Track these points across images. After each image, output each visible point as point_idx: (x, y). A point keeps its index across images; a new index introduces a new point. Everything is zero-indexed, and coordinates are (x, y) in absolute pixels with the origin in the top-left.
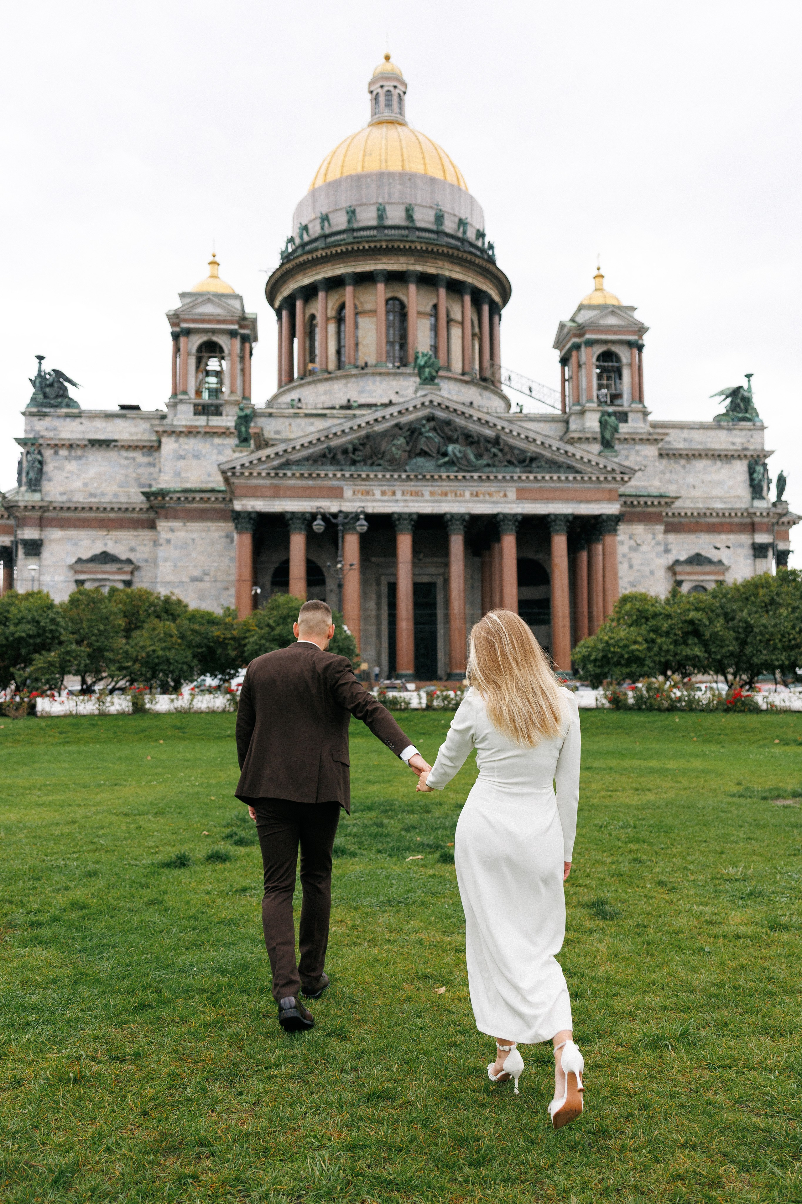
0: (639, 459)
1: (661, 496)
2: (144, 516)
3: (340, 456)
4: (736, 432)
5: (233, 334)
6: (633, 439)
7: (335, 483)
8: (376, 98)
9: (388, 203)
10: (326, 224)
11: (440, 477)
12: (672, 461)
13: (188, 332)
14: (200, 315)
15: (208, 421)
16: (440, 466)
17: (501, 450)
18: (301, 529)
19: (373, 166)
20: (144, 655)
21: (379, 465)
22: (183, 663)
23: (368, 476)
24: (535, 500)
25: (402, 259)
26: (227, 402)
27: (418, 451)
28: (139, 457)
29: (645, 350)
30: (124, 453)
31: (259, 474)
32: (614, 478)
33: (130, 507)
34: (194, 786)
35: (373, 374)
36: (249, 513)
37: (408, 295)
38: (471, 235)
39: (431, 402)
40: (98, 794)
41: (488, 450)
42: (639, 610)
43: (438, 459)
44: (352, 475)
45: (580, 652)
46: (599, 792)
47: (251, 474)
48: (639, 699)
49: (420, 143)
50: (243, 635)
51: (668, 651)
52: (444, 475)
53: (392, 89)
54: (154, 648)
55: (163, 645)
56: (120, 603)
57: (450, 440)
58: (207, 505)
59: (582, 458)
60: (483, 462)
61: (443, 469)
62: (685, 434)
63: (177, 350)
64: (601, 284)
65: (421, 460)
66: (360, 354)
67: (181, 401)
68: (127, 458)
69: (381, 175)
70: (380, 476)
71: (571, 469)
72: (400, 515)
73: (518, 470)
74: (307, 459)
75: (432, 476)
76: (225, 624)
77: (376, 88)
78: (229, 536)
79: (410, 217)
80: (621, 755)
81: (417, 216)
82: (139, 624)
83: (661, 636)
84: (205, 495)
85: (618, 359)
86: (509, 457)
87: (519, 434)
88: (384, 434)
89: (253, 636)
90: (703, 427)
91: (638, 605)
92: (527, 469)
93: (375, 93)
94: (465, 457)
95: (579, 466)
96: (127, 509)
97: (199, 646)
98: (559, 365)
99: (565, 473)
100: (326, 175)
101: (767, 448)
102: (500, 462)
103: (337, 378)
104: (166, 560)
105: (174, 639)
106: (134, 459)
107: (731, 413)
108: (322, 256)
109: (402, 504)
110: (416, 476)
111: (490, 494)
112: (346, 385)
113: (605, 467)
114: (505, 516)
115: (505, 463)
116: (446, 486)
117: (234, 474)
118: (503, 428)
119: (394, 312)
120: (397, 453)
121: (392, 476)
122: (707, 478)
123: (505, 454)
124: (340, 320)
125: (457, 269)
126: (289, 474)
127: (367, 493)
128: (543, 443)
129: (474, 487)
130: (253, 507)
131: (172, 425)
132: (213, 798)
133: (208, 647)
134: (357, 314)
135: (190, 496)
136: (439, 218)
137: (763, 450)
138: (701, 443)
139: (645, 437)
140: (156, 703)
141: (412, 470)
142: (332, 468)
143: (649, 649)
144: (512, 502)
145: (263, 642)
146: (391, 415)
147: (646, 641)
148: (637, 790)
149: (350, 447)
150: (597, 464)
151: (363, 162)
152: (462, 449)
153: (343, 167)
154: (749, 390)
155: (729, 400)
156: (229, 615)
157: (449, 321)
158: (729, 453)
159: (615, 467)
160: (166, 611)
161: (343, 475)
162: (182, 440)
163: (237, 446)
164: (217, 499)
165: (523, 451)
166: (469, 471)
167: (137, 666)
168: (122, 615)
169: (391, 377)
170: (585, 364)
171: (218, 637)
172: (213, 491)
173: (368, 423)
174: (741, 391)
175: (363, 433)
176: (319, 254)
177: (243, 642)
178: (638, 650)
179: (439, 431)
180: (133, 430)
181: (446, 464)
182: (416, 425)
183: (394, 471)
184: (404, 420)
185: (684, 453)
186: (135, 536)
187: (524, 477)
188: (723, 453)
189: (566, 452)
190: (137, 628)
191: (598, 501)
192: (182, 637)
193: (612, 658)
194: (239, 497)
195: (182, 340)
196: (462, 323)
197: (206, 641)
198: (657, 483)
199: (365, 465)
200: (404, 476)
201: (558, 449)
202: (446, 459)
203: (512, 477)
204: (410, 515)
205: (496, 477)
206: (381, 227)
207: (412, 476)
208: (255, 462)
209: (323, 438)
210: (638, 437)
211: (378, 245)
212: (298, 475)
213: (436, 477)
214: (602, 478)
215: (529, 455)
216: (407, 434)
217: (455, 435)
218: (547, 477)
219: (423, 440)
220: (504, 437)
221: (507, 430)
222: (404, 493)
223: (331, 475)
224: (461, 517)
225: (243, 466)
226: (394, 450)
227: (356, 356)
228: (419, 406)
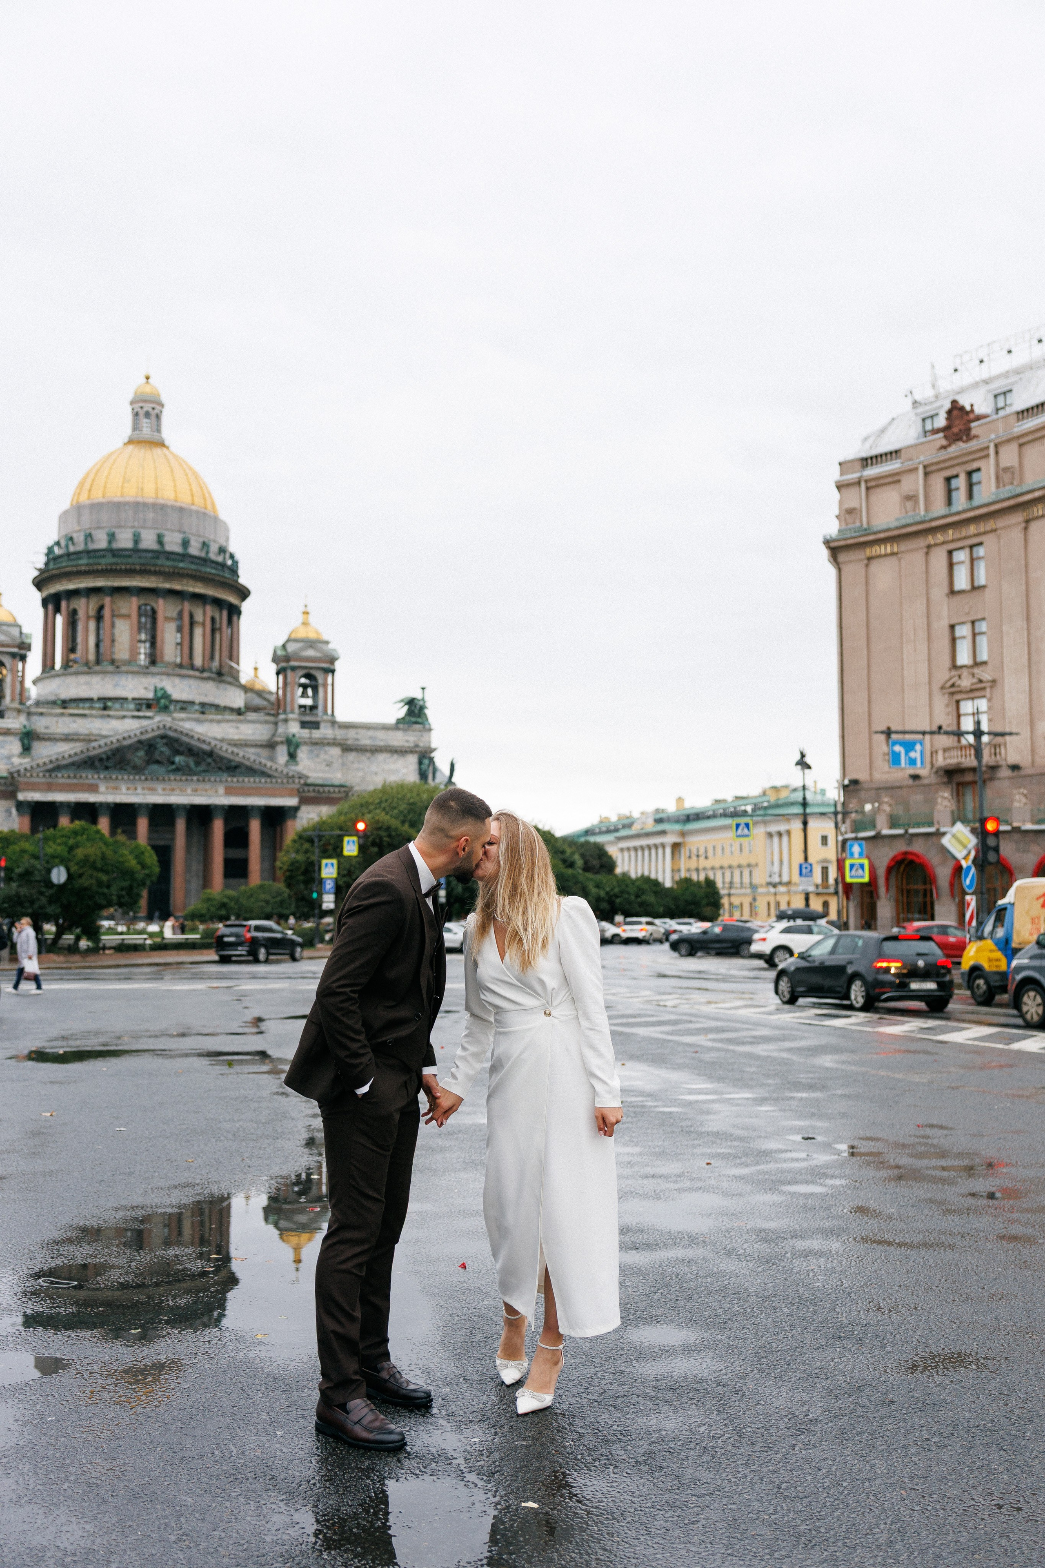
0: (326, 757)
1: (341, 786)
3: (97, 763)
4: (410, 733)
5: (13, 655)
7: (93, 782)
8: (136, 415)
9: (144, 527)
10: (89, 539)
11: (169, 780)
16: (169, 772)
17: (214, 760)
18: (67, 813)
19: (131, 494)
21: (125, 770)
23: (117, 777)
24: (237, 795)
25: (153, 578)
26: (8, 709)
27: (154, 760)
31: (38, 776)
32: (294, 782)
35: (127, 672)
36: (29, 802)
37: (157, 602)
38: (213, 552)
39: (164, 726)
41: (204, 760)
43: (168, 766)
44: (105, 777)
47: (31, 775)
49: (172, 471)
52: (172, 777)
53: (150, 410)
57: (178, 753)
59: (271, 767)
60: (200, 769)
61: (171, 773)
62: (371, 733)
64: (307, 619)
65: (155, 767)
66: (116, 650)
69: (137, 504)
71: (264, 774)
72: (140, 805)
73: (225, 774)
74: (73, 764)
75: (164, 778)
77: (137, 406)
78: (9, 812)
79: (160, 541)
81: (166, 539)
86: (219, 765)
87: (227, 750)
88: (129, 747)
90: (385, 728)
92: (233, 774)
93: (135, 410)
94: (188, 765)
95: (270, 772)
99: (259, 776)
100: (90, 490)
101: (433, 746)
102: (213, 768)
103: (95, 672)
107: (408, 718)
109: (142, 797)
110: (152, 778)
111: (206, 790)
112: (103, 679)
113: (287, 774)
114: (216, 806)
115: (217, 769)
116: (174, 785)
117: (19, 775)
119: (146, 616)
120: (139, 762)
121: (134, 778)
122: (387, 767)
123: (216, 763)
124: (99, 618)
125: (200, 584)
126: (59, 775)
127: (116, 788)
128: (244, 757)
129: (195, 786)
130: (32, 797)
134: (113, 616)
136: (186, 543)
137: (429, 747)
138: (382, 740)
139: (331, 741)
141: (149, 774)
142: (91, 771)
144: (221, 796)
146: (135, 735)
149: (104, 757)
150: (282, 771)
151: (122, 487)
152: (186, 759)
153: (105, 487)
154: (423, 699)
155: (406, 707)
157: (192, 624)
158: (403, 749)
163: (21, 754)
165: (230, 761)
166: (190, 775)
169: (141, 676)
173: (118, 740)
174: (416, 702)
175: (115, 746)
176: (83, 568)
179: (169, 746)
181: (174, 770)
182: (152, 742)
183: (136, 774)
184: (145, 737)
185: (368, 748)
187: (229, 779)
188: (399, 749)
189: (260, 763)
191: (282, 796)
194: (22, 788)
198: (338, 775)
199: (115, 769)
200: (143, 777)
201: (255, 761)
202: (174, 767)
203: (221, 780)
204: (148, 804)
205: (209, 780)
206: (136, 550)
207: (149, 777)
208: (35, 766)
209: (85, 750)
210: (326, 741)
211: (133, 567)
212: (66, 775)
213: (166, 778)
214: (285, 781)
215: (234, 764)
216: (146, 748)
217: (181, 749)
218: (246, 780)
219: (157, 752)
220: (216, 751)
221: (218, 747)
222: (143, 789)
223: (90, 776)
224: (184, 807)
225: (26, 769)
226: (136, 760)
227: (112, 653)
228: (155, 728)
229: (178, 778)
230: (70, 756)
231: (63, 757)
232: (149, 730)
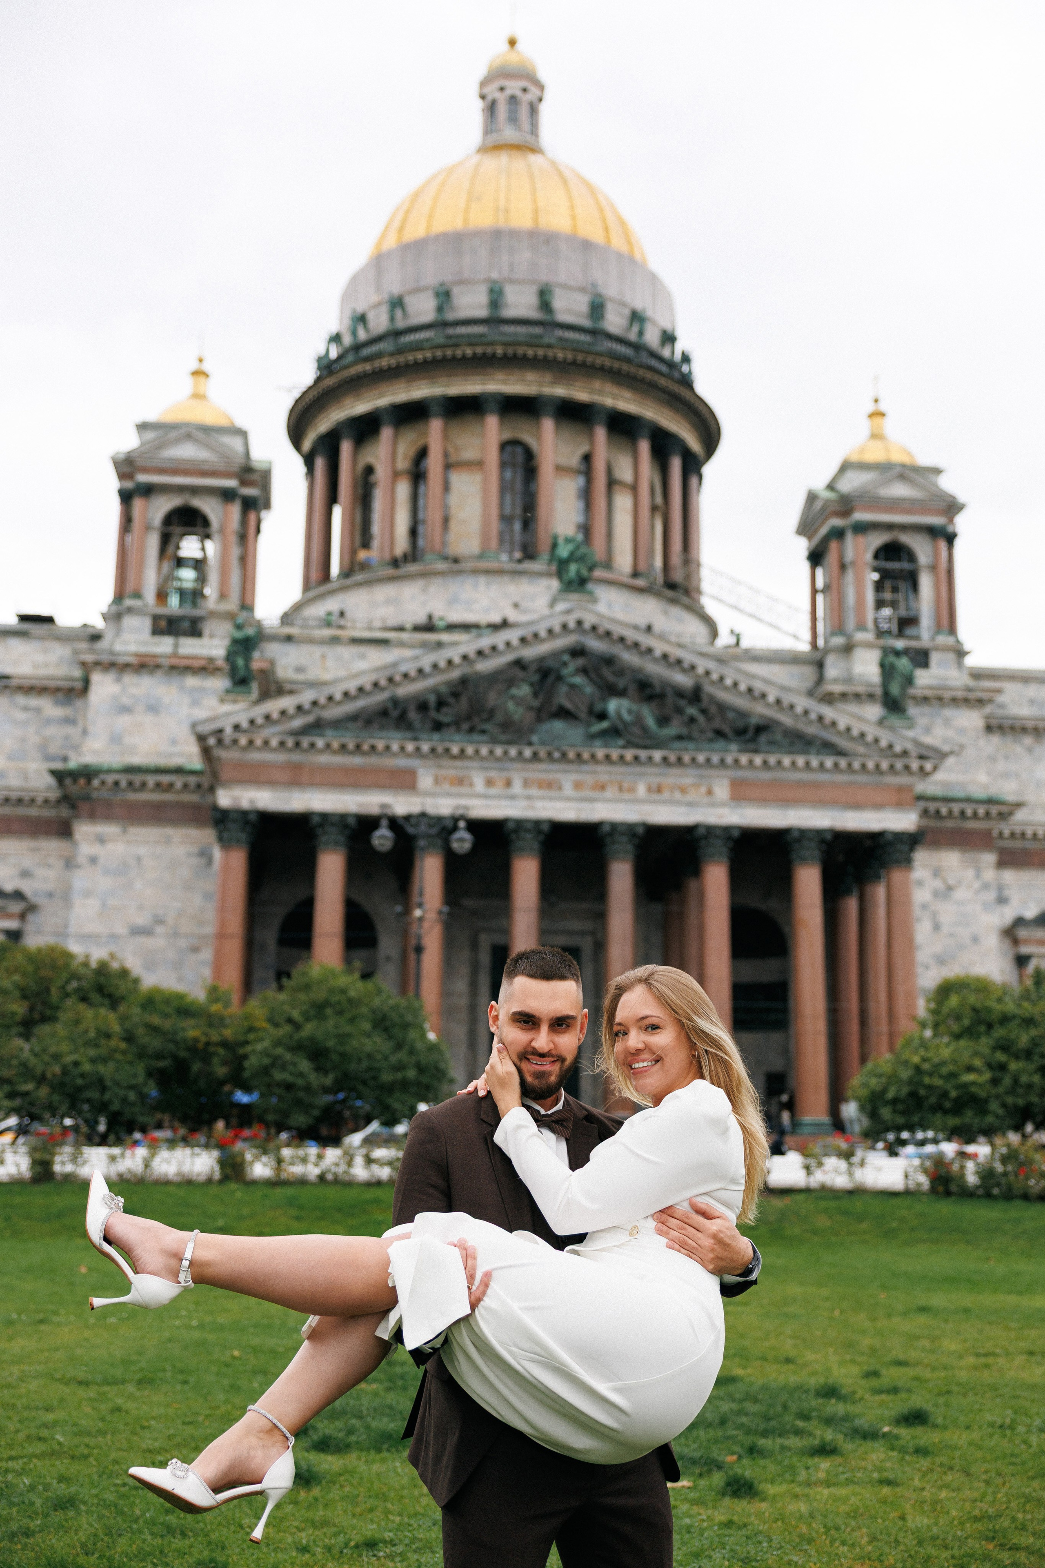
0: (950, 733)
1: (990, 801)
2: (49, 813)
3: (413, 715)
5: (227, 495)
6: (940, 699)
7: (402, 762)
8: (491, 108)
9: (508, 281)
10: (399, 313)
11: (593, 756)
12: (1009, 739)
13: (148, 491)
14: (172, 460)
15: (176, 646)
16: (592, 737)
17: (704, 711)
18: (337, 843)
19: (483, 218)
20: (57, 1069)
21: (483, 732)
22: (131, 1087)
23: (462, 751)
24: (762, 801)
25: (531, 376)
26: (213, 614)
27: (554, 709)
28: (49, 707)
29: (958, 543)
30: (22, 700)
31: (266, 743)
32: (907, 768)
33: (26, 796)
34: (189, 1327)
35: (475, 572)
36: (244, 814)
37: (539, 437)
38: (652, 338)
39: (579, 623)
40: (10, 1339)
41: (679, 711)
42: (975, 1010)
43: (589, 725)
44: (433, 750)
45: (865, 1085)
46: (961, 1357)
47: (251, 742)
48: (987, 1175)
49: (566, 182)
50: (241, 1038)
51: (1030, 1086)
52: (600, 753)
53: (518, 93)
54: (75, 1057)
55: (92, 1052)
56: (16, 970)
57: (613, 691)
58: (169, 797)
59: (848, 729)
60: (672, 730)
61: (598, 742)
62: (1032, 691)
63: (127, 522)
64: (881, 428)
65: (558, 726)
66: (452, 536)
67: (130, 610)
68: (25, 709)
69: (496, 234)
70: (484, 751)
71: (829, 748)
72: (520, 824)
73: (734, 747)
74: (354, 718)
75: (579, 756)
76: (210, 1016)
77: (492, 91)
78: (205, 854)
79: (545, 304)
80: (972, 1283)
81: (558, 303)
82: (48, 1012)
83: (1017, 1057)
84: (165, 779)
85: (911, 557)
86: (717, 723)
87: (735, 684)
88: (493, 678)
89: (261, 1040)
91: (972, 999)
92: (752, 746)
93: (489, 98)
94: (639, 721)
95: (843, 743)
96: (20, 801)
97: (159, 1056)
98: (806, 566)
99: (818, 753)
100: (401, 230)
102: (702, 731)
103: (409, 577)
104: (87, 894)
105: (113, 1043)
106: (38, 710)
108: (390, 368)
109: (523, 803)
110: (549, 754)
111: (683, 790)
112: (425, 590)
113: (891, 746)
114: (710, 830)
115: (710, 735)
116: (604, 773)
117: (220, 742)
118: (707, 673)
119: (514, 465)
120: (517, 712)
121: (506, 753)
123: (709, 719)
124: (417, 476)
125: (627, 394)
126: (320, 743)
127: (460, 781)
128: (778, 702)
129: (654, 776)
130: (252, 801)
131: (112, 653)
132: (236, 1353)
133: (175, 1057)
134: (448, 466)
135: (137, 779)
136: (597, 308)
139: (960, 694)
140: (85, 1163)
141: (543, 743)
142: (398, 735)
143: (995, 1082)
144: (722, 805)
145: (280, 1051)
146: (508, 644)
147: (989, 1066)
148: (1031, 1353)
149: (432, 699)
150: (877, 741)
151: (467, 211)
152: (634, 707)
153: (431, 217)
156: (216, 1000)
157: (612, 483)
159: (909, 746)
160: (100, 989)
161: (418, 749)
162: (129, 678)
163: (228, 691)
164: (186, 786)
165: (743, 714)
166: (646, 747)
167: (44, 1092)
168: (17, 994)
169: (506, 578)
170: (853, 563)
171: (196, 1040)
172: (179, 771)
173: (465, 657)
175: (455, 674)
176: (385, 362)
177: (241, 1051)
178: (974, 1083)
179: (593, 675)
180: (40, 658)
181: (603, 734)
182: (551, 663)
183: (510, 742)
184: (530, 653)
185: (1030, 724)
186: (33, 850)
187: (744, 759)
189: (820, 718)
190: (44, 1019)
191: (878, 806)
192: (129, 1038)
193: (927, 1098)
194: (227, 784)
195: (138, 504)
196: (634, 488)
197: (172, 1047)
198: (982, 777)
199: (459, 730)
200: (528, 752)
201: (806, 712)
202: (605, 725)
203: (722, 761)
204: (537, 823)
205: (693, 760)
206: (494, 321)
207: (542, 754)
208: (260, 721)
209: (383, 682)
210: (947, 695)
211: (489, 350)
212: (335, 745)
213: (586, 755)
214: (885, 765)
215: (753, 721)
216: (536, 678)
217: (621, 683)
218: (787, 761)
219: (563, 689)
220: (708, 689)
221: (715, 676)
222: (526, 784)
223: (395, 747)
224: (629, 830)
225: (237, 727)
226: (511, 705)
227: (444, 544)
228: (557, 629)
229: (615, 754)
230: (346, 694)
231: (330, 698)
232: (543, 634)
